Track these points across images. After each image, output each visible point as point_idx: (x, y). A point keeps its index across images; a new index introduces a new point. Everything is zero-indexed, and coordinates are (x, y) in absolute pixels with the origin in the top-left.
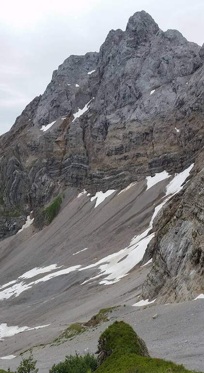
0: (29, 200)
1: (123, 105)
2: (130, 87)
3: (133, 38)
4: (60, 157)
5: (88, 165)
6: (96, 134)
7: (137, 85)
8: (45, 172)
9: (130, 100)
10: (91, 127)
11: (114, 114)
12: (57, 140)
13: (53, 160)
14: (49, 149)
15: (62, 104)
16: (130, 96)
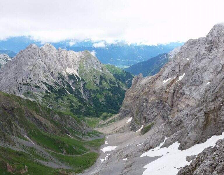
0: (145, 118)
1: (194, 85)
2: (199, 76)
3: (209, 46)
4: (165, 100)
5: (170, 112)
6: (179, 96)
7: (203, 76)
8: (155, 107)
9: (198, 83)
10: (178, 91)
11: (188, 89)
12: (166, 91)
13: (161, 101)
14: (160, 95)
15: (176, 70)
16: (198, 81)
